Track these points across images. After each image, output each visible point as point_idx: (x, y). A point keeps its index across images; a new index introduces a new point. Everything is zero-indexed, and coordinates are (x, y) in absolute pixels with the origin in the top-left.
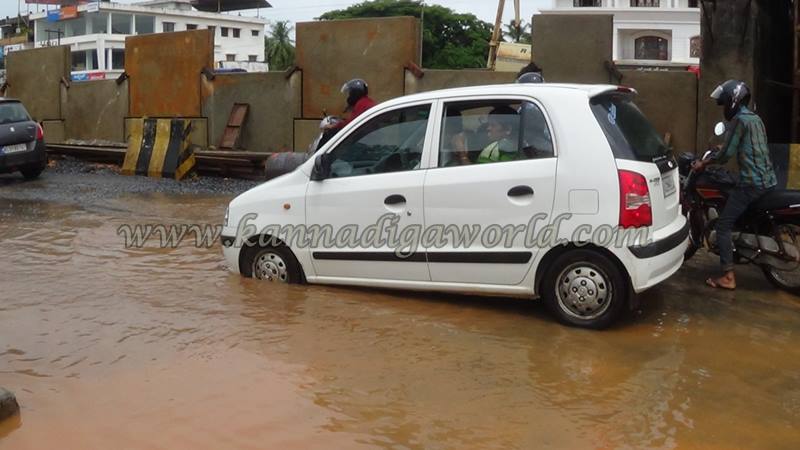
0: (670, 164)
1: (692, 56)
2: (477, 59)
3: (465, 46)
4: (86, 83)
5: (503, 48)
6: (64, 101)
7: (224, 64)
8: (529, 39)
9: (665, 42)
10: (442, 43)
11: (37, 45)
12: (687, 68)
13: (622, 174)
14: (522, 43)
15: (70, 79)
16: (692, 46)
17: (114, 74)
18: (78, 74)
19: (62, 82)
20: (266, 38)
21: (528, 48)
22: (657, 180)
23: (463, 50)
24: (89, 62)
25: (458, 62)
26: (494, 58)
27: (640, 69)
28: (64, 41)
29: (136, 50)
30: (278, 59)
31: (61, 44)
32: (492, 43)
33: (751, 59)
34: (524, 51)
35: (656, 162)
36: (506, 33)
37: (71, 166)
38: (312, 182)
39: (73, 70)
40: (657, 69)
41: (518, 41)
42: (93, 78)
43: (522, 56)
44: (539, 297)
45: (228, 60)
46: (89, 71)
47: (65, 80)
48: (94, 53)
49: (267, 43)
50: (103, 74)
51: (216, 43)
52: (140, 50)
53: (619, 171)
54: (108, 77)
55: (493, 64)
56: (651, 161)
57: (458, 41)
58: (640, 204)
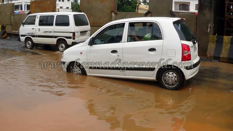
0: (196, 42)
1: (196, 10)
2: (133, 9)
3: (130, 5)
4: (19, 14)
5: (140, 6)
6: (12, 19)
7: (59, 9)
8: (148, 4)
9: (188, 6)
10: (123, 4)
11: (5, 3)
12: (194, 13)
13: (183, 45)
14: (146, 5)
15: (14, 13)
16: (196, 7)
17: (27, 12)
18: (17, 12)
19: (12, 14)
20: (72, 2)
21: (148, 6)
22: (192, 46)
23: (129, 7)
24: (20, 8)
25: (127, 10)
26: (138, 9)
27: (181, 13)
28: (13, 2)
29: (33, 5)
30: (75, 8)
31: (12, 3)
32: (137, 5)
33: (213, 11)
34: (147, 7)
35: (192, 41)
36: (142, 2)
37: (14, 39)
38: (89, 46)
39: (15, 10)
40: (185, 13)
41: (145, 4)
42: (21, 13)
43: (146, 9)
44: (157, 81)
45: (60, 8)
46: (20, 11)
47: (13, 13)
48: (21, 6)
49: (72, 3)
50: (24, 12)
51: (57, 3)
52: (34, 5)
53: (182, 44)
54: (25, 13)
55: (137, 11)
56: (191, 41)
57: (127, 4)
58: (188, 54)
